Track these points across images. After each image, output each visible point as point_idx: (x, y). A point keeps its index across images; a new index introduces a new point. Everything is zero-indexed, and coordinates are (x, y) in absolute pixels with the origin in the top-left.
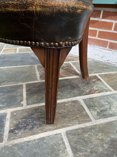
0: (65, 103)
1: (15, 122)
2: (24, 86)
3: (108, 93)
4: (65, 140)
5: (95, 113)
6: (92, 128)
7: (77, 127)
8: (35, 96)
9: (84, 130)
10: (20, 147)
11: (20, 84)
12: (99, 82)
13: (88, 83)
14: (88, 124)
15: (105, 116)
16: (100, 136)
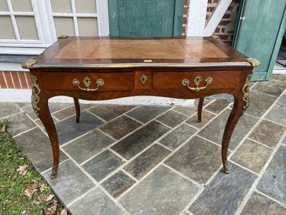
0: (150, 149)
1: (133, 171)
2: (111, 150)
3: (170, 131)
4: (167, 166)
5: (171, 147)
6: (174, 155)
7: (167, 157)
8: (128, 153)
9: (171, 158)
10: (148, 179)
11: (104, 149)
12: (159, 126)
13: (154, 129)
14: (171, 154)
15: (177, 146)
16: (180, 156)
